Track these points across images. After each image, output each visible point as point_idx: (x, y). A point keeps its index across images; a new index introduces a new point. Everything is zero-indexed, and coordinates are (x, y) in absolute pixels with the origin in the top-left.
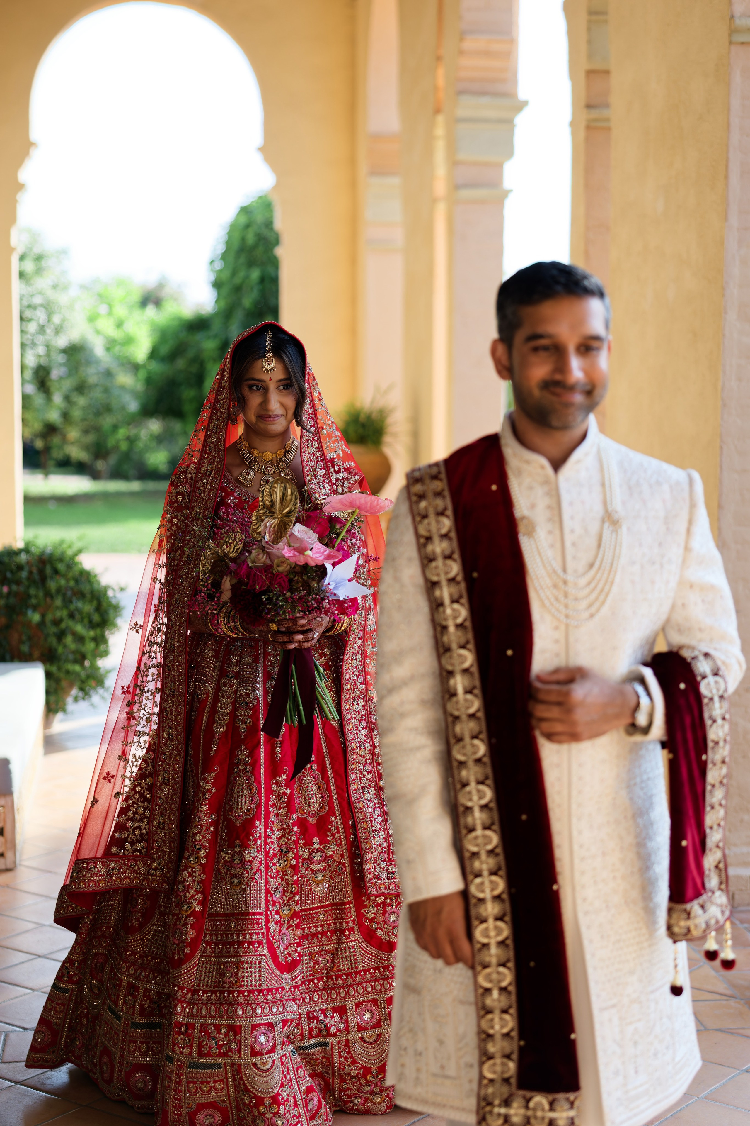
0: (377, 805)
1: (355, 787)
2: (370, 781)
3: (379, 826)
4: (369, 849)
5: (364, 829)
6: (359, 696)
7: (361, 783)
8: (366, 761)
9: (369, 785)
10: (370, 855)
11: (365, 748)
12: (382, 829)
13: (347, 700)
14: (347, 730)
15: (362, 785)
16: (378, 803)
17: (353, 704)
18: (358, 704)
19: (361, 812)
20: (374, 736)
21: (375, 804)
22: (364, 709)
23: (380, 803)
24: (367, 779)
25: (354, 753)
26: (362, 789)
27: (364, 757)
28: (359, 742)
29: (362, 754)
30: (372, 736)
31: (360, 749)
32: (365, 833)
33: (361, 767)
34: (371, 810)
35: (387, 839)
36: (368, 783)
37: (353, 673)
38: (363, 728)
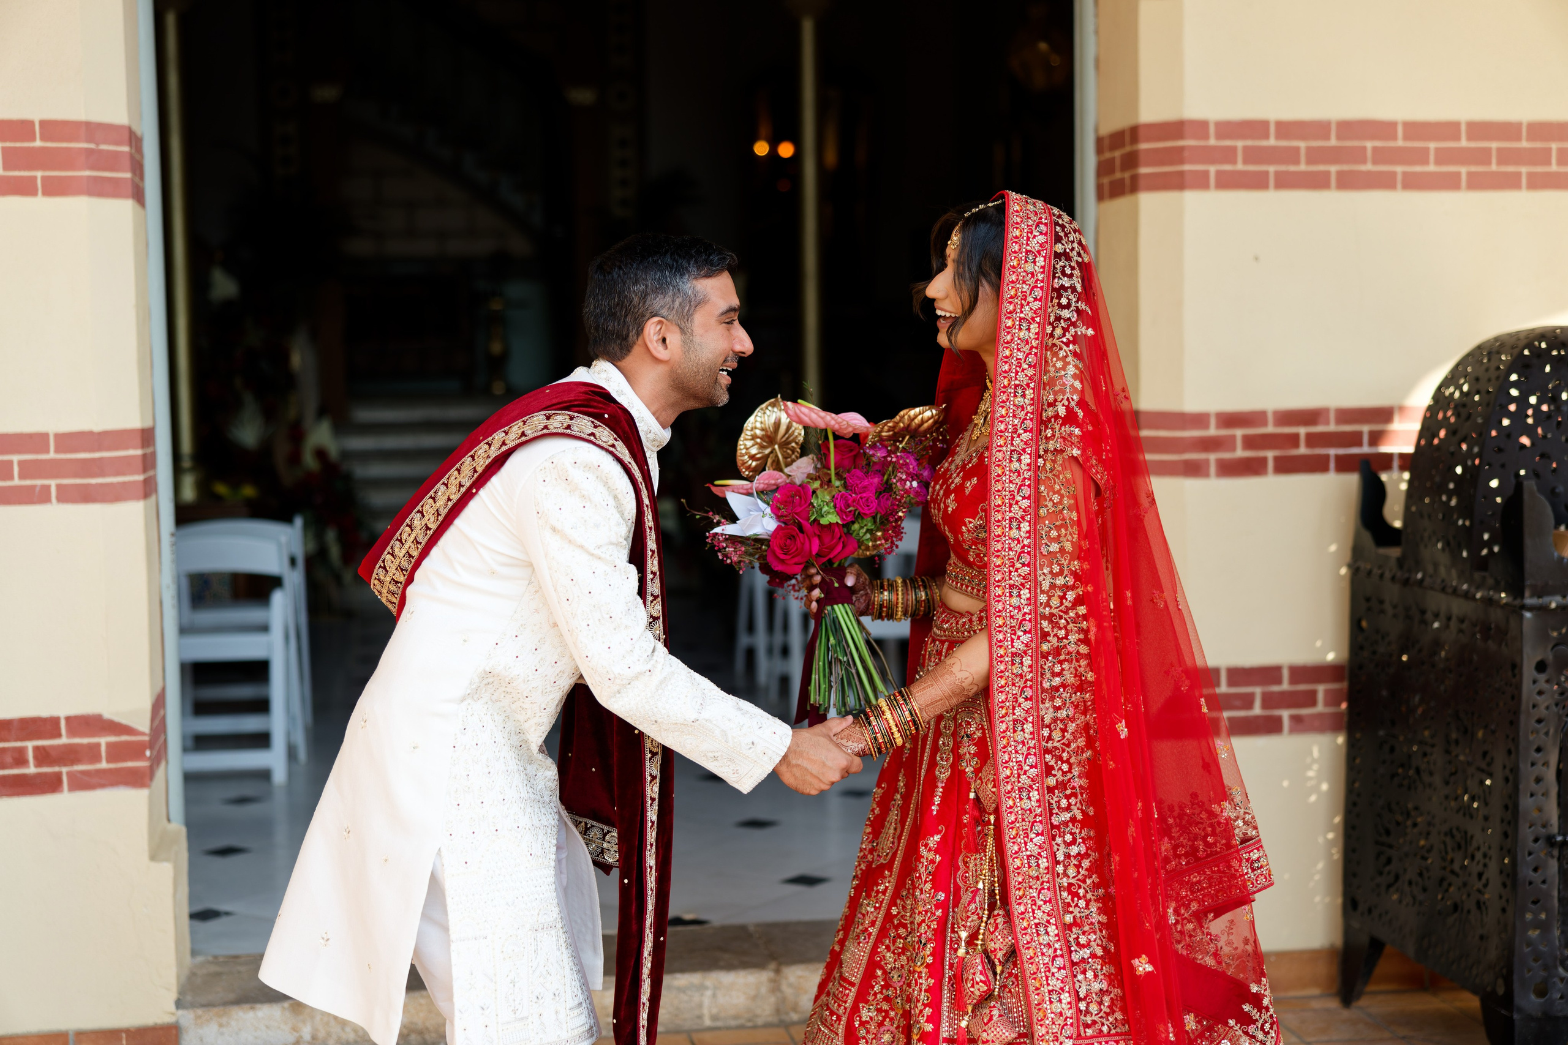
0: (1059, 952)
1: (1025, 924)
2: (1048, 915)
3: (1059, 985)
4: (1042, 1020)
5: (1037, 989)
6: (1031, 786)
7: (1035, 918)
8: (1042, 884)
9: (1048, 921)
10: (1043, 1031)
11: (1038, 865)
12: (1067, 989)
13: (1009, 792)
14: (1007, 839)
15: (1037, 921)
16: (1061, 949)
17: (1021, 799)
18: (1029, 798)
19: (1032, 963)
20: (1056, 847)
21: (1055, 950)
22: (1039, 806)
23: (1064, 949)
24: (1044, 912)
25: (1019, 873)
26: (1036, 927)
27: (1038, 878)
28: (1028, 857)
29: (1034, 873)
30: (1051, 847)
31: (1030, 867)
32: (1038, 994)
33: (1035, 894)
34: (1047, 960)
35: (1074, 1005)
36: (1046, 918)
37: (1017, 752)
38: (1037, 835)
